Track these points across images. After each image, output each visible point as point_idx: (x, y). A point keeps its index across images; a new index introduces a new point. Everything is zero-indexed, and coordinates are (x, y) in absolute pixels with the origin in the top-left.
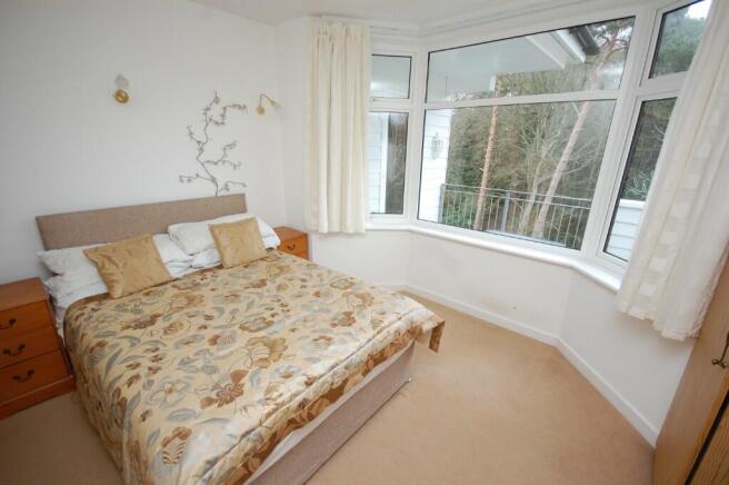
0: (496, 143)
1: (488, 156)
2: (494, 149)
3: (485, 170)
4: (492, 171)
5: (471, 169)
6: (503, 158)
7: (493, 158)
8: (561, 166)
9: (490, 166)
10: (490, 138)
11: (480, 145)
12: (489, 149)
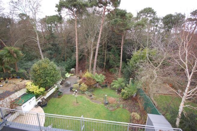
0: (78, 38)
1: (76, 42)
2: (78, 40)
3: (77, 46)
4: (79, 47)
5: (72, 46)
6: (81, 43)
7: (78, 43)
8: (98, 45)
9: (78, 45)
10: (76, 36)
11: (74, 39)
12: (76, 40)
